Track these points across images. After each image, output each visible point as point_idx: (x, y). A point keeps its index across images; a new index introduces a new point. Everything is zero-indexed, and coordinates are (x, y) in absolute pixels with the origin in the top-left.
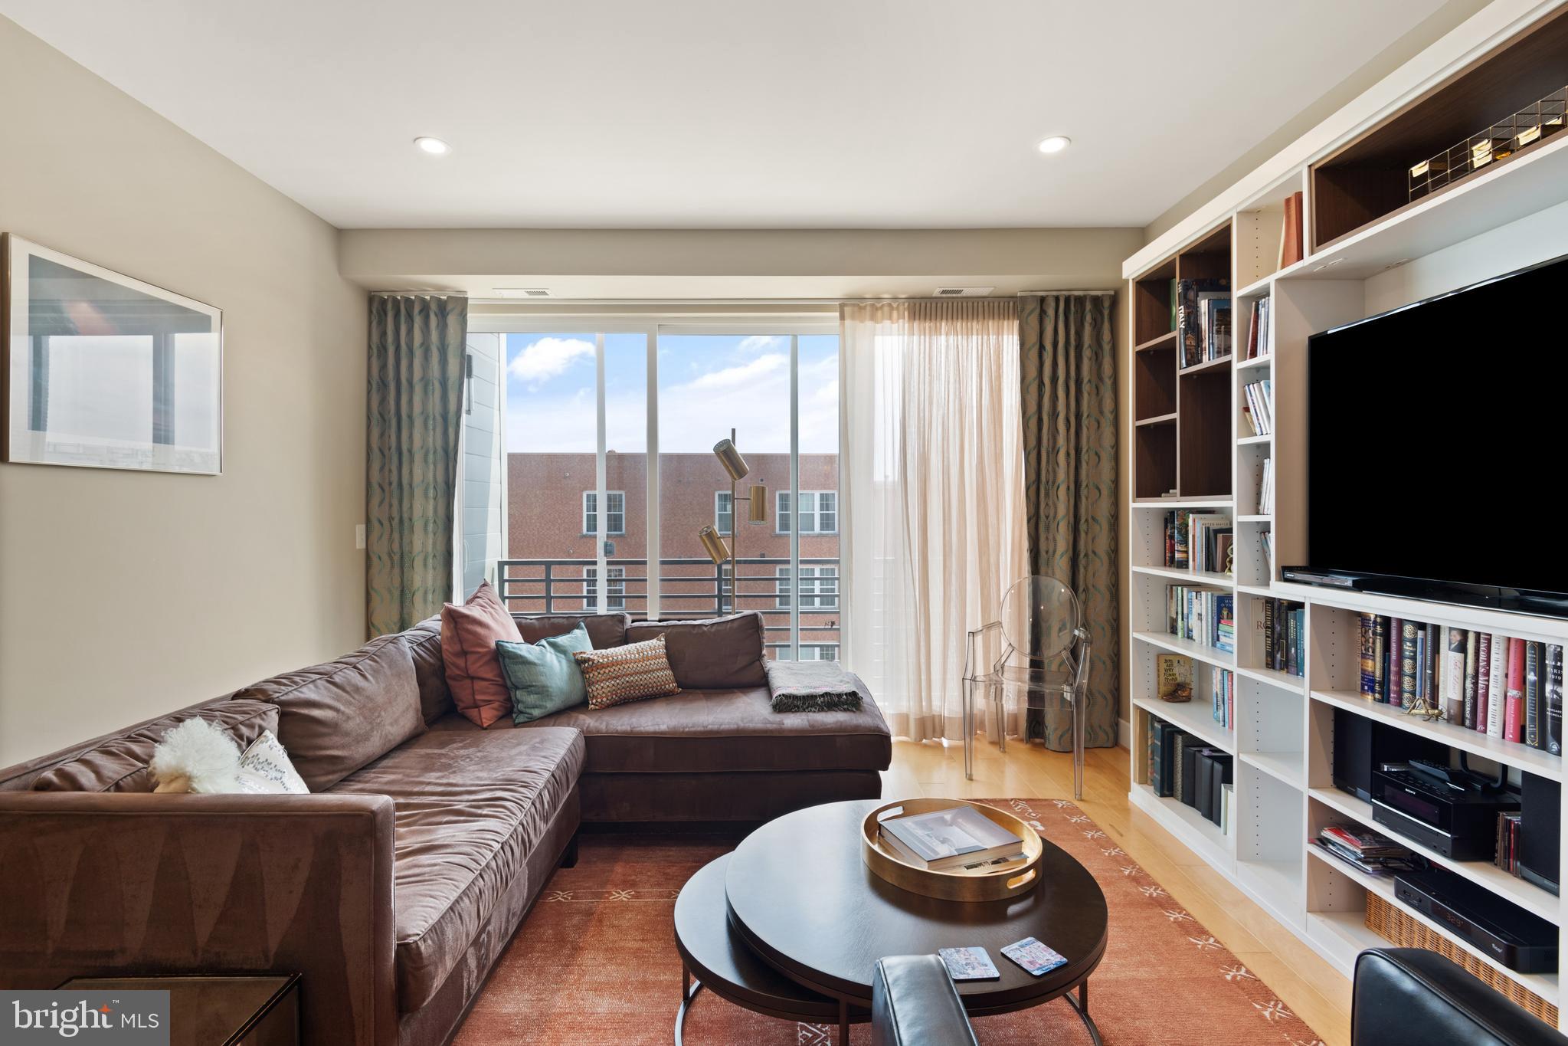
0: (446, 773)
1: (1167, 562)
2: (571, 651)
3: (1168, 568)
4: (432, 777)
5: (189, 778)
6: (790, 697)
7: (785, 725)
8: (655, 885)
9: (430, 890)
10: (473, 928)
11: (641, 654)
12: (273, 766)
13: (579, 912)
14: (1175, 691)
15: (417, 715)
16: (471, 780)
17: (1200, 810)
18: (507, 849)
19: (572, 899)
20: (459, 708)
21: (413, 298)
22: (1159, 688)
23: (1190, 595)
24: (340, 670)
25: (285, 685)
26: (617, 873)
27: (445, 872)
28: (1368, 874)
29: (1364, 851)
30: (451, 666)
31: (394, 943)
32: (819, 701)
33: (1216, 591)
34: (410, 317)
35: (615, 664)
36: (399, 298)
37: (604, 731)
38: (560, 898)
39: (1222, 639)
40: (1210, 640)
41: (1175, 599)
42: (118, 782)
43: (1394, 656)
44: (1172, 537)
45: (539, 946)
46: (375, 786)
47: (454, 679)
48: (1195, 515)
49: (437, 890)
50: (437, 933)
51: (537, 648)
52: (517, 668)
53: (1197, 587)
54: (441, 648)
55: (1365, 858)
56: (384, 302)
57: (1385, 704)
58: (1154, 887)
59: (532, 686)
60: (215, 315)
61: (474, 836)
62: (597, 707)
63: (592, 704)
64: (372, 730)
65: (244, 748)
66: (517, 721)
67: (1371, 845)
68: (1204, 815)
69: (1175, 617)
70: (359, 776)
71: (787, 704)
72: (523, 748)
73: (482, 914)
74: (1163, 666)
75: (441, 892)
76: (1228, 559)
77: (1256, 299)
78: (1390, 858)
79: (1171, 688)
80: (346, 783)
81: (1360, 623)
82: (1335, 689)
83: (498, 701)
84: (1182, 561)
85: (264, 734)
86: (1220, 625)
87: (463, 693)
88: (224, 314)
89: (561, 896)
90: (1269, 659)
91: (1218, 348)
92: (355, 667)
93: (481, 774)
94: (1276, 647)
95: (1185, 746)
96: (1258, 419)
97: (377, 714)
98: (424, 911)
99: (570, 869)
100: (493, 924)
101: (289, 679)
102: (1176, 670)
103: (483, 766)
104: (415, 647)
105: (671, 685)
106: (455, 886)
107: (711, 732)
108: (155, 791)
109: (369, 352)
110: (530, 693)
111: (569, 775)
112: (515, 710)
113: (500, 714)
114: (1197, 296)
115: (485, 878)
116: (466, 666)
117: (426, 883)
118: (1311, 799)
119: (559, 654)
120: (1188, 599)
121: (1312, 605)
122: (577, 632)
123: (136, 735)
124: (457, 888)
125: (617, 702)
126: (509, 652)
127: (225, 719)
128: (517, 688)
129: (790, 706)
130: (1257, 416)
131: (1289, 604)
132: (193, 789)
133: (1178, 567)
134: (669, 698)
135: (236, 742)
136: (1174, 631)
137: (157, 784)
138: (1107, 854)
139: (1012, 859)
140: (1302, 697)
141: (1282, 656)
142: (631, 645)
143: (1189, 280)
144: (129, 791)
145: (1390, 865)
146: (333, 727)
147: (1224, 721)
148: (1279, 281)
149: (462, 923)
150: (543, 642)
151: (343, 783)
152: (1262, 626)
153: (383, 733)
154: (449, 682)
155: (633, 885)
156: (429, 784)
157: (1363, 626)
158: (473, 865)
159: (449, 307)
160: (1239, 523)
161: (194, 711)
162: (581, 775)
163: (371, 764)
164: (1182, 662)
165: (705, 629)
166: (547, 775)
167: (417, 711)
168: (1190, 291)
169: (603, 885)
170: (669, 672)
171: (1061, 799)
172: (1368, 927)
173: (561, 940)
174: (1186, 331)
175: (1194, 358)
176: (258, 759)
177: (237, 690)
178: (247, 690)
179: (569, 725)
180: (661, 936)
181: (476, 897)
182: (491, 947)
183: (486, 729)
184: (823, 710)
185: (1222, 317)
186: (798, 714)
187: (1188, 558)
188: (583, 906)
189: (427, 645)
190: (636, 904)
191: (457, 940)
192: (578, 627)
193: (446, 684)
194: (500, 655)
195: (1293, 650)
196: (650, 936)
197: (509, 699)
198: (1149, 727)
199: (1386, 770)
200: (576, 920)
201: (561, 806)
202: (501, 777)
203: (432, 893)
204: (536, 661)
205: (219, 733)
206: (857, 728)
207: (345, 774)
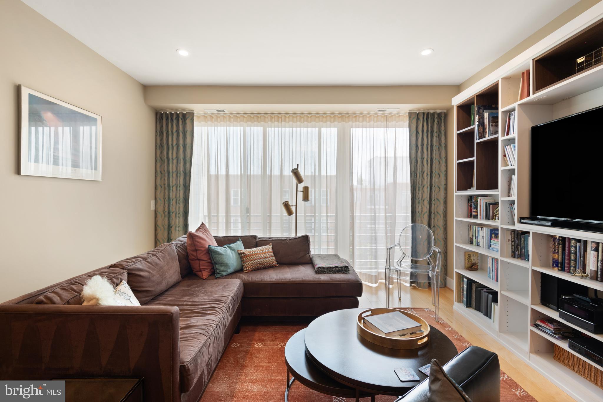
0: (192, 297)
1: (469, 216)
2: (236, 250)
3: (469, 218)
4: (186, 298)
5: (98, 299)
6: (322, 268)
7: (321, 279)
8: (271, 341)
9: (191, 344)
10: (207, 358)
11: (263, 251)
12: (126, 294)
13: (242, 351)
14: (472, 266)
15: (179, 274)
16: (202, 300)
17: (482, 313)
18: (218, 327)
19: (240, 346)
20: (194, 272)
21: (173, 113)
22: (465, 265)
23: (478, 229)
24: (150, 257)
25: (129, 262)
26: (256, 336)
27: (195, 336)
28: (556, 338)
29: (554, 329)
30: (191, 255)
31: (179, 365)
32: (334, 269)
33: (489, 227)
34: (172, 120)
35: (253, 255)
36: (168, 113)
37: (251, 281)
38: (235, 346)
39: (492, 246)
40: (487, 246)
41: (472, 230)
42: (68, 301)
43: (567, 253)
44: (471, 206)
45: (228, 365)
46: (164, 302)
47: (192, 260)
48: (481, 198)
49: (194, 344)
50: (195, 361)
51: (224, 248)
52: (216, 256)
53: (481, 226)
54: (187, 248)
55: (554, 332)
56: (162, 114)
57: (563, 272)
58: (467, 343)
59: (223, 263)
60: (98, 118)
61: (205, 322)
62: (247, 272)
63: (245, 270)
64: (163, 280)
65: (115, 287)
66: (217, 277)
67: (557, 327)
68: (484, 315)
69: (472, 237)
70: (157, 298)
71: (321, 271)
72: (221, 287)
73: (210, 353)
74: (467, 256)
75: (195, 344)
76: (494, 215)
77: (509, 112)
78: (565, 332)
79: (470, 265)
80: (153, 301)
81: (552, 240)
82: (542, 266)
83: (209, 269)
84: (475, 216)
85: (122, 282)
86: (491, 240)
87: (195, 265)
88: (102, 118)
89: (235, 345)
90: (513, 254)
91: (492, 132)
92: (155, 256)
93: (206, 298)
94: (516, 249)
95: (476, 288)
96: (510, 160)
97: (164, 274)
98: (189, 352)
99: (238, 334)
100: (213, 356)
101: (131, 260)
102: (472, 258)
103: (205, 294)
104: (177, 248)
105: (275, 263)
106: (200, 342)
107: (292, 281)
108: (82, 305)
109: (156, 134)
110: (221, 266)
111: (238, 298)
112: (216, 272)
113: (210, 274)
114: (483, 111)
115: (211, 339)
116: (197, 255)
117: (189, 341)
118: (532, 309)
119: (232, 251)
120: (478, 230)
121: (533, 233)
122: (238, 242)
123: (74, 282)
124: (201, 342)
125: (254, 269)
126: (213, 250)
127: (108, 276)
128: (216, 264)
129: (322, 271)
130: (509, 158)
131: (521, 232)
132: (99, 304)
133: (474, 218)
134: (274, 268)
135: (112, 285)
136: (471, 243)
137: (83, 302)
138: (447, 330)
139: (418, 332)
140: (528, 269)
141: (518, 253)
142: (259, 247)
143: (480, 105)
144: (73, 305)
145: (565, 335)
146: (148, 279)
147: (493, 278)
148: (519, 105)
149: (203, 356)
150: (226, 246)
151: (151, 301)
152: (510, 241)
153: (167, 281)
154: (190, 261)
155: (263, 341)
156: (185, 301)
157: (553, 241)
158: (206, 334)
159: (187, 116)
160: (502, 201)
161: (96, 273)
162: (242, 298)
163: (162, 293)
164: (474, 255)
165: (288, 241)
166: (230, 298)
167: (179, 272)
168: (480, 109)
169: (251, 341)
170: (274, 258)
171: (427, 308)
172: (555, 359)
173: (237, 362)
174: (479, 126)
175: (482, 136)
176: (121, 291)
177: (111, 264)
178: (115, 264)
179: (237, 278)
180: (276, 361)
181: (208, 346)
182: (212, 366)
183: (204, 280)
184: (335, 273)
185: (494, 120)
186: (326, 274)
187: (478, 214)
188: (244, 349)
189: (181, 247)
190: (265, 349)
191: (202, 364)
192: (238, 240)
193: (189, 262)
194: (209, 251)
195: (523, 250)
196: (271, 361)
197: (213, 268)
198: (462, 280)
199: (563, 298)
200: (242, 354)
201: (235, 310)
202: (213, 299)
203: (192, 345)
204: (224, 254)
205: (106, 281)
206: (349, 280)
207: (152, 297)
